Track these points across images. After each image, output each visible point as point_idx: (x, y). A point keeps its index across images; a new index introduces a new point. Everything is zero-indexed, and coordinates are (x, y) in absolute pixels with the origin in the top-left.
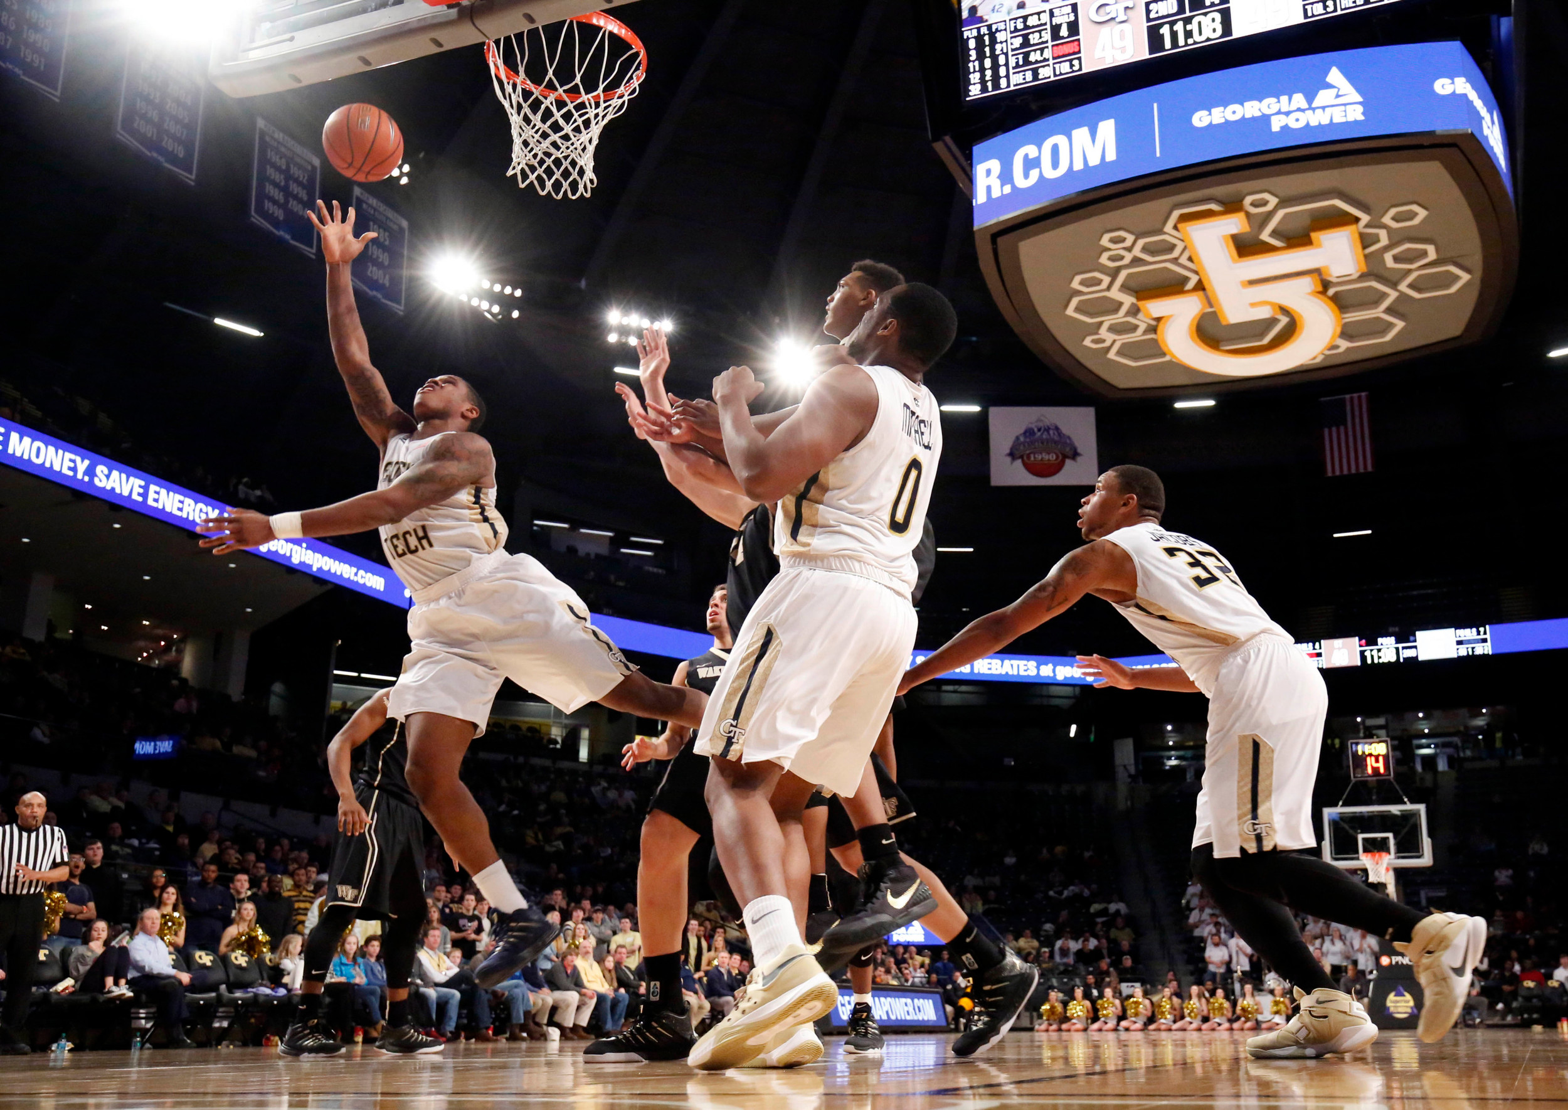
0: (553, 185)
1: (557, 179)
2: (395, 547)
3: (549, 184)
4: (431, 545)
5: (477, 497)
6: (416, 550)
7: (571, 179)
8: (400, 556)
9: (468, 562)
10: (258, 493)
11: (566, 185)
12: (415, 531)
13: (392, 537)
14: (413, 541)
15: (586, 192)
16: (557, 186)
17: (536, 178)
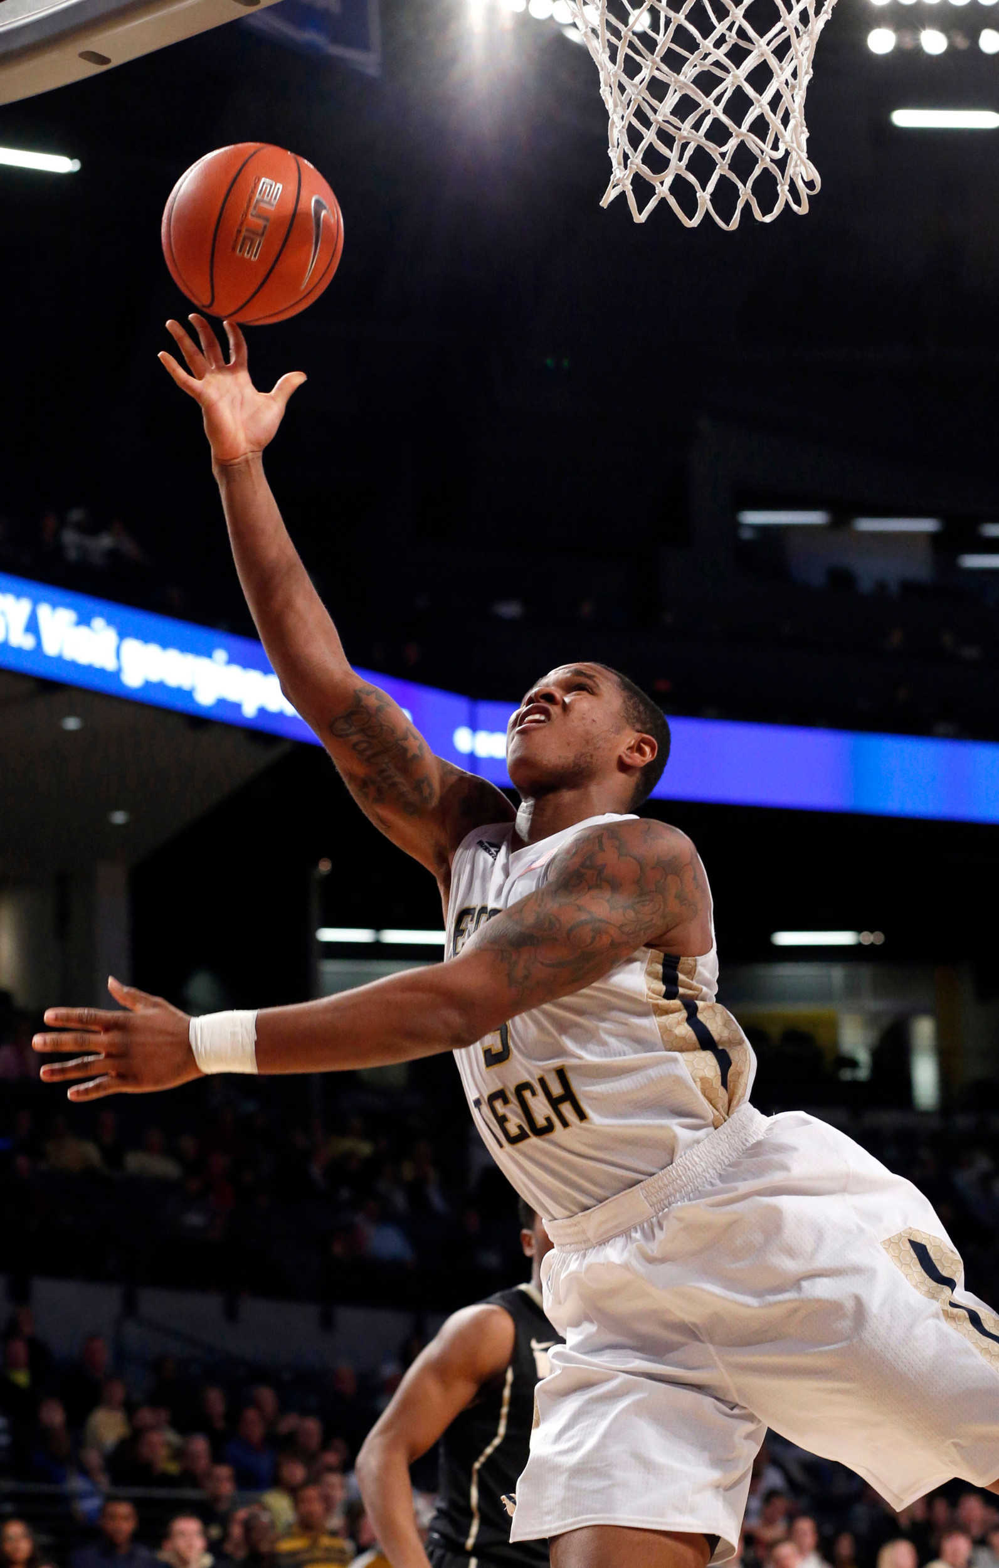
0: (714, 197)
1: (723, 178)
2: (502, 1120)
3: (704, 197)
4: (582, 1116)
5: (670, 979)
6: (549, 1128)
7: (757, 172)
8: (513, 1140)
9: (669, 1152)
10: (106, 541)
11: (745, 192)
12: (542, 1081)
13: (492, 1098)
14: (541, 1108)
15: (798, 202)
16: (725, 196)
17: (673, 189)
